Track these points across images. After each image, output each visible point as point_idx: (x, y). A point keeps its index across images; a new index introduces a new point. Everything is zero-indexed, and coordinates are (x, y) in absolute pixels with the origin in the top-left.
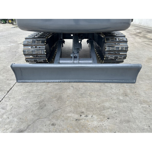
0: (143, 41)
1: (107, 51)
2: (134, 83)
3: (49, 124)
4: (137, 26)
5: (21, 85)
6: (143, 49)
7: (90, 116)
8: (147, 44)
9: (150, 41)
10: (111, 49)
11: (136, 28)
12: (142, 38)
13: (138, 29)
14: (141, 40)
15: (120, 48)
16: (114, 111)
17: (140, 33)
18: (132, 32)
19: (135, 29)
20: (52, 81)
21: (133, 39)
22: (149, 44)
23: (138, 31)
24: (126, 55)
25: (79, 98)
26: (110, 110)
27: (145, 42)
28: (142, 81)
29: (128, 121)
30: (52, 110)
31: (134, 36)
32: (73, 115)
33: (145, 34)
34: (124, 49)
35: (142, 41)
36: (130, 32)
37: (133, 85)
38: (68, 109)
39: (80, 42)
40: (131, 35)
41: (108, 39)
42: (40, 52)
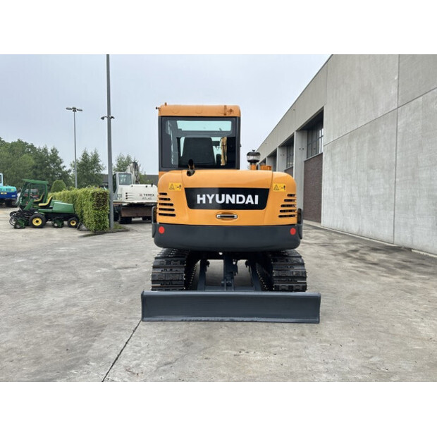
0: (355, 267)
1: (276, 277)
2: (318, 322)
3: (202, 358)
4: (355, 237)
5: (150, 324)
6: (350, 280)
7: (252, 353)
8: (361, 272)
9: (369, 267)
10: (281, 274)
11: (351, 240)
12: (355, 261)
13: (353, 244)
14: (351, 265)
15: (294, 273)
16: (283, 349)
17: (355, 251)
18: (339, 250)
19: (347, 244)
20: (195, 318)
21: (336, 262)
22: (364, 272)
23: (353, 247)
24: (306, 283)
25: (237, 337)
26: (278, 348)
27: (358, 269)
28: (331, 321)
29: (300, 357)
30: (203, 347)
31: (340, 257)
32: (230, 352)
33: (365, 254)
34: (301, 275)
35: (353, 266)
36: (335, 250)
37: (316, 325)
38: (223, 347)
39: (234, 263)
40: (335, 255)
41: (275, 260)
42: (177, 277)
